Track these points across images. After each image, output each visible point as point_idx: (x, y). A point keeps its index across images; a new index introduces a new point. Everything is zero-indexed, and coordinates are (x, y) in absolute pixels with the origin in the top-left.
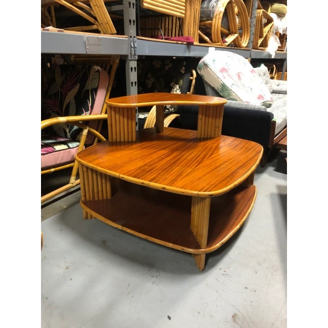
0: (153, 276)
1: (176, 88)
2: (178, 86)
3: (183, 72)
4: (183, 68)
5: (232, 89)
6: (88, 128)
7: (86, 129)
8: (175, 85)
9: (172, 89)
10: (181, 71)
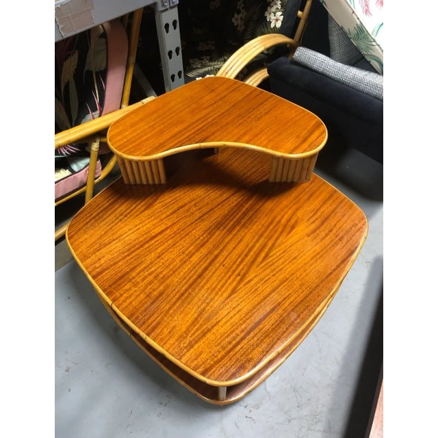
0: (161, 403)
1: (275, 7)
2: (279, 2)
5: (376, 39)
7: (95, 142)
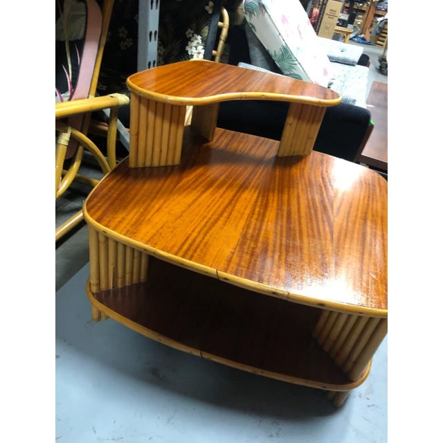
1: (196, 42)
2: (199, 37)
3: (210, 12)
4: (211, 4)
5: (298, 58)
6: (70, 131)
7: (66, 132)
8: (195, 35)
9: (189, 43)
10: (207, 8)
